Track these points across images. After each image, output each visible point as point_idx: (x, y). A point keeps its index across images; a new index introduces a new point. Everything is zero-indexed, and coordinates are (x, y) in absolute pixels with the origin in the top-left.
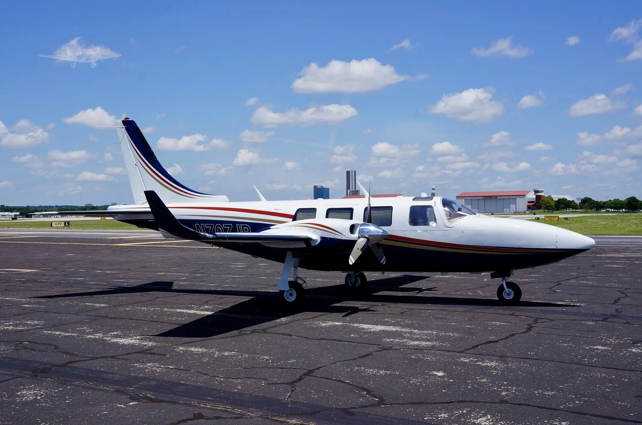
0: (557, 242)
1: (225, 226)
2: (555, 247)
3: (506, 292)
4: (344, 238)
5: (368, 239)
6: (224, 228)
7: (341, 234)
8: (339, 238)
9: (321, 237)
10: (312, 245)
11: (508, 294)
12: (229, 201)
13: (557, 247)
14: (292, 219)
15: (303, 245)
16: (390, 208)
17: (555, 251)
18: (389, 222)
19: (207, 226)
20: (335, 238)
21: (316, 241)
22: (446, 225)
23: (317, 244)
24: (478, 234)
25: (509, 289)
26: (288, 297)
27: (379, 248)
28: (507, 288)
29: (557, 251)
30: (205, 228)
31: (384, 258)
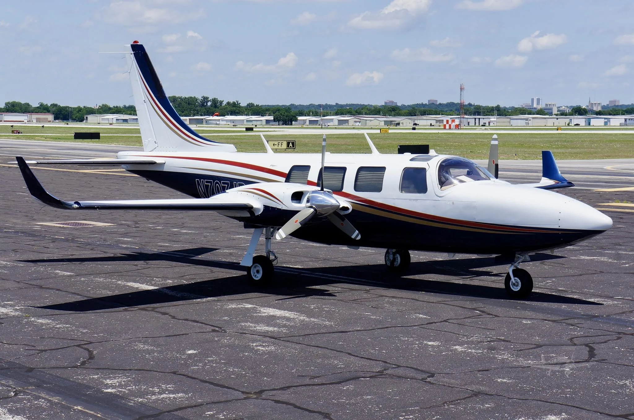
0: (559, 220)
1: (223, 183)
2: (557, 227)
3: (512, 282)
4: (284, 208)
5: (315, 210)
6: (222, 186)
7: (282, 203)
8: (280, 207)
9: (264, 205)
10: (256, 215)
11: (516, 286)
12: (236, 152)
13: (559, 226)
14: (285, 179)
15: (248, 215)
16: (383, 169)
17: (557, 232)
18: (378, 188)
19: (207, 182)
20: (276, 208)
21: (258, 209)
22: (436, 193)
23: (260, 213)
24: (469, 206)
25: (516, 278)
26: (255, 274)
27: (343, 220)
28: (514, 276)
29: (560, 232)
30: (205, 185)
31: (357, 232)
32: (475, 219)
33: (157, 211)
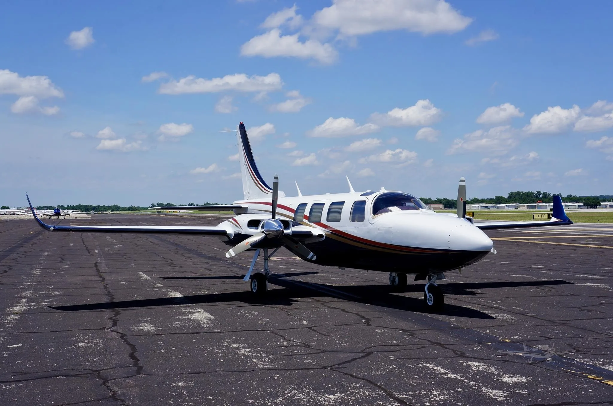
0: (449, 242)
2: (447, 248)
3: (427, 296)
4: (243, 233)
5: (267, 235)
7: (242, 229)
9: (234, 231)
10: (231, 238)
11: (431, 300)
12: (285, 196)
13: (449, 248)
14: (294, 214)
16: (343, 203)
17: (448, 253)
18: (338, 219)
20: (239, 233)
21: (231, 235)
22: (369, 221)
24: (388, 231)
25: (430, 294)
26: (254, 288)
27: (296, 243)
28: (429, 292)
29: (450, 253)
31: (312, 253)
32: (392, 242)
33: (132, 234)
